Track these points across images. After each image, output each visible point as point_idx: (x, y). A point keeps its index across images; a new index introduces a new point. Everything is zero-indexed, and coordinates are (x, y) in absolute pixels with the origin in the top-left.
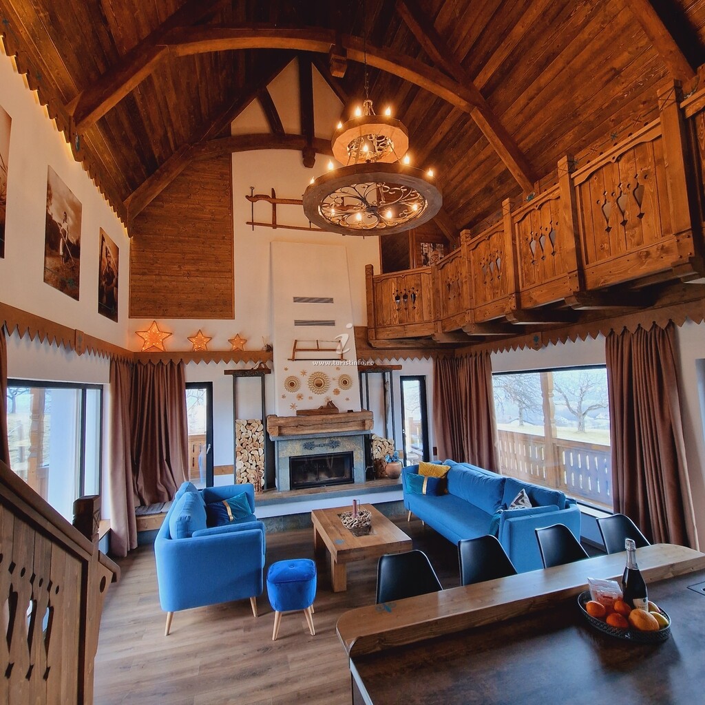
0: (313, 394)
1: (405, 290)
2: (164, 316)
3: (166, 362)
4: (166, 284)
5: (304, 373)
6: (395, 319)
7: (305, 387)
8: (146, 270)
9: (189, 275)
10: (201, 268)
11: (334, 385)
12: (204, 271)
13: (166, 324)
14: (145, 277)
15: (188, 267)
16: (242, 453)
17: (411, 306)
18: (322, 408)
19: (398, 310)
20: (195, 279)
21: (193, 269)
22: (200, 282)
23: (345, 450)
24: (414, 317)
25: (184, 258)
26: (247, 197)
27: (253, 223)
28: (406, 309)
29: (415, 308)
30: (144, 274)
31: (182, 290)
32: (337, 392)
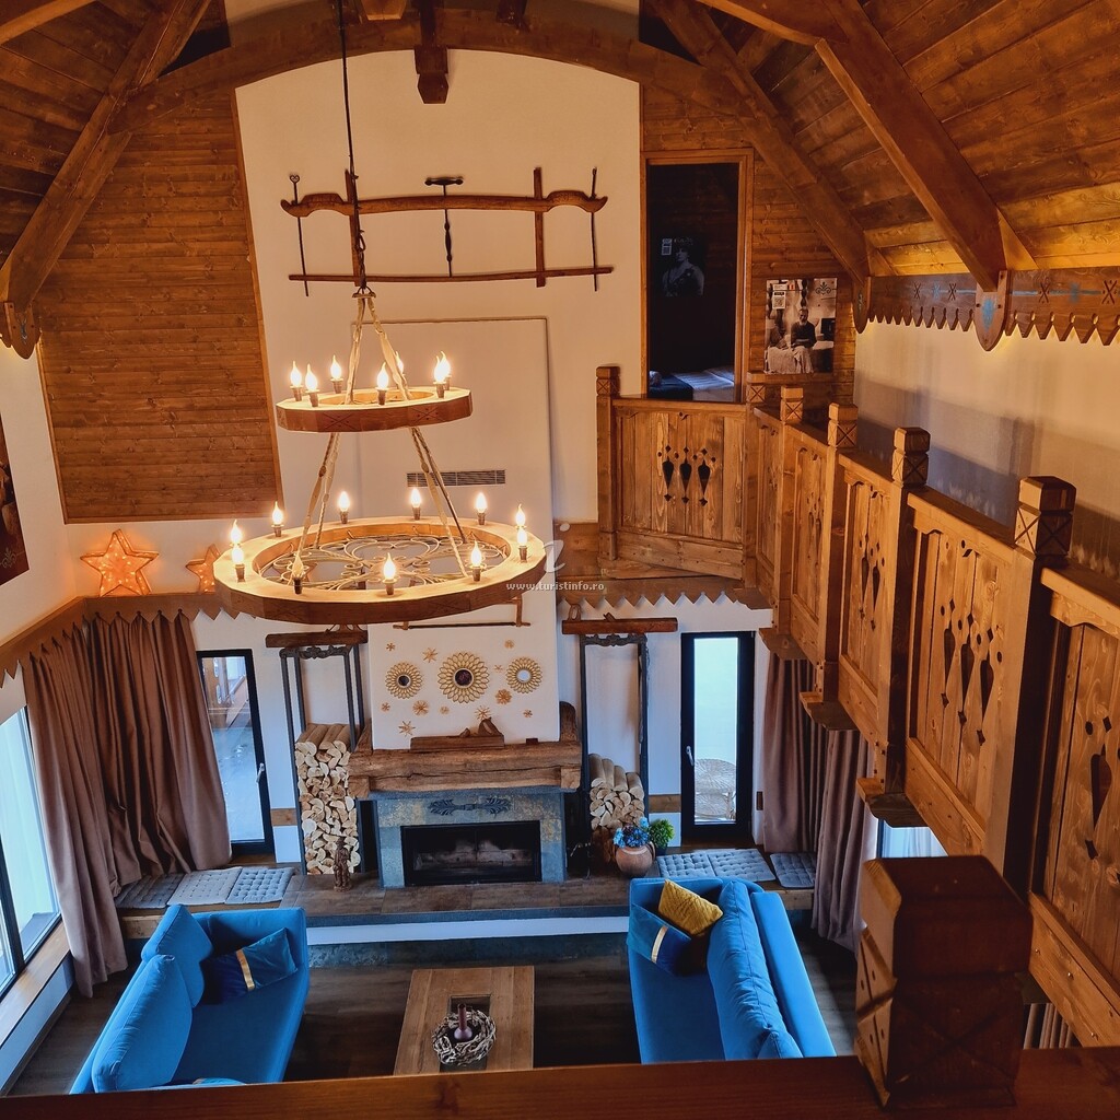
0: (450, 703)
1: (686, 450)
2: (135, 515)
3: (150, 617)
4: (129, 443)
5: (431, 655)
6: (661, 519)
7: (432, 686)
8: (82, 417)
9: (172, 421)
10: (199, 402)
11: (498, 682)
12: (206, 409)
13: (140, 533)
14: (82, 432)
15: (169, 402)
16: (312, 805)
17: (696, 496)
18: (468, 734)
19: (668, 497)
20: (188, 430)
21: (181, 405)
22: (199, 436)
23: (521, 818)
24: (701, 525)
25: (156, 380)
26: (284, 204)
27: (305, 277)
28: (686, 500)
29: (704, 502)
30: (78, 424)
31: (164, 456)
32: (504, 697)
